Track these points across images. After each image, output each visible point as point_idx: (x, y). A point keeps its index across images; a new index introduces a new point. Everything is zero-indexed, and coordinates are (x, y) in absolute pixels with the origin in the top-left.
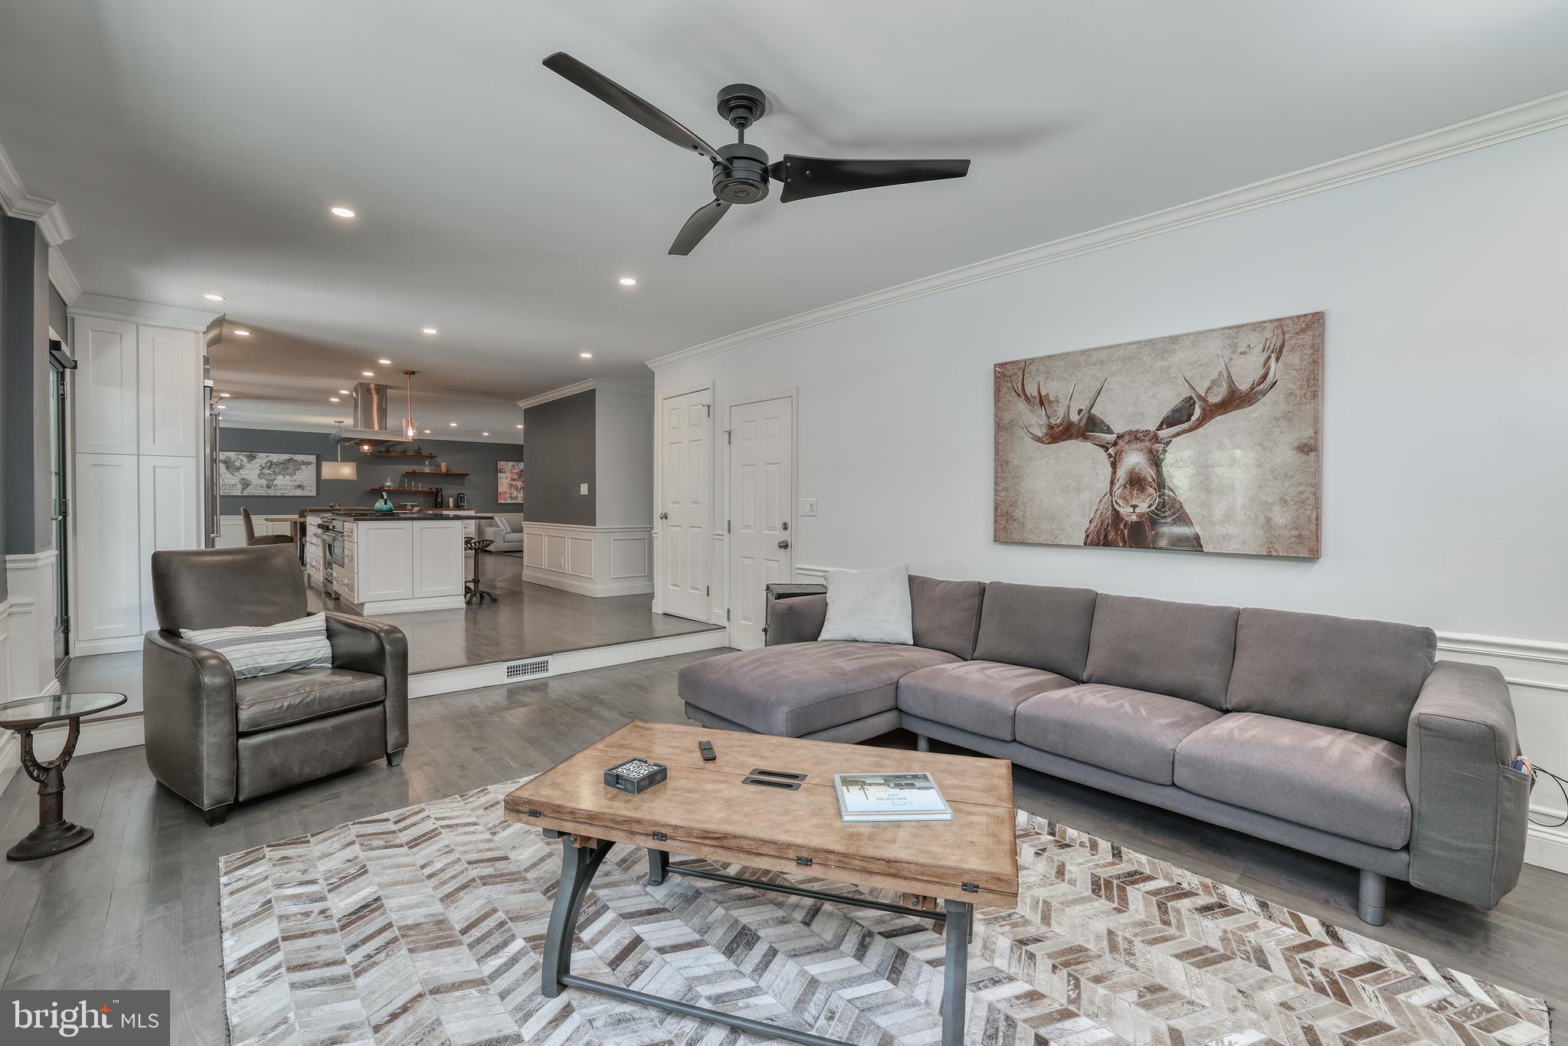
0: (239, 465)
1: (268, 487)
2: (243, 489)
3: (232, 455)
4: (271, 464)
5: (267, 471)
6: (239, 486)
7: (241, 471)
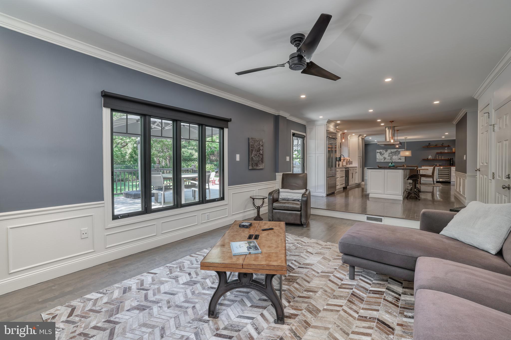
0: (383, 153)
1: (391, 159)
2: (384, 160)
3: (381, 150)
4: (392, 153)
5: (391, 155)
6: (383, 159)
7: (384, 155)
